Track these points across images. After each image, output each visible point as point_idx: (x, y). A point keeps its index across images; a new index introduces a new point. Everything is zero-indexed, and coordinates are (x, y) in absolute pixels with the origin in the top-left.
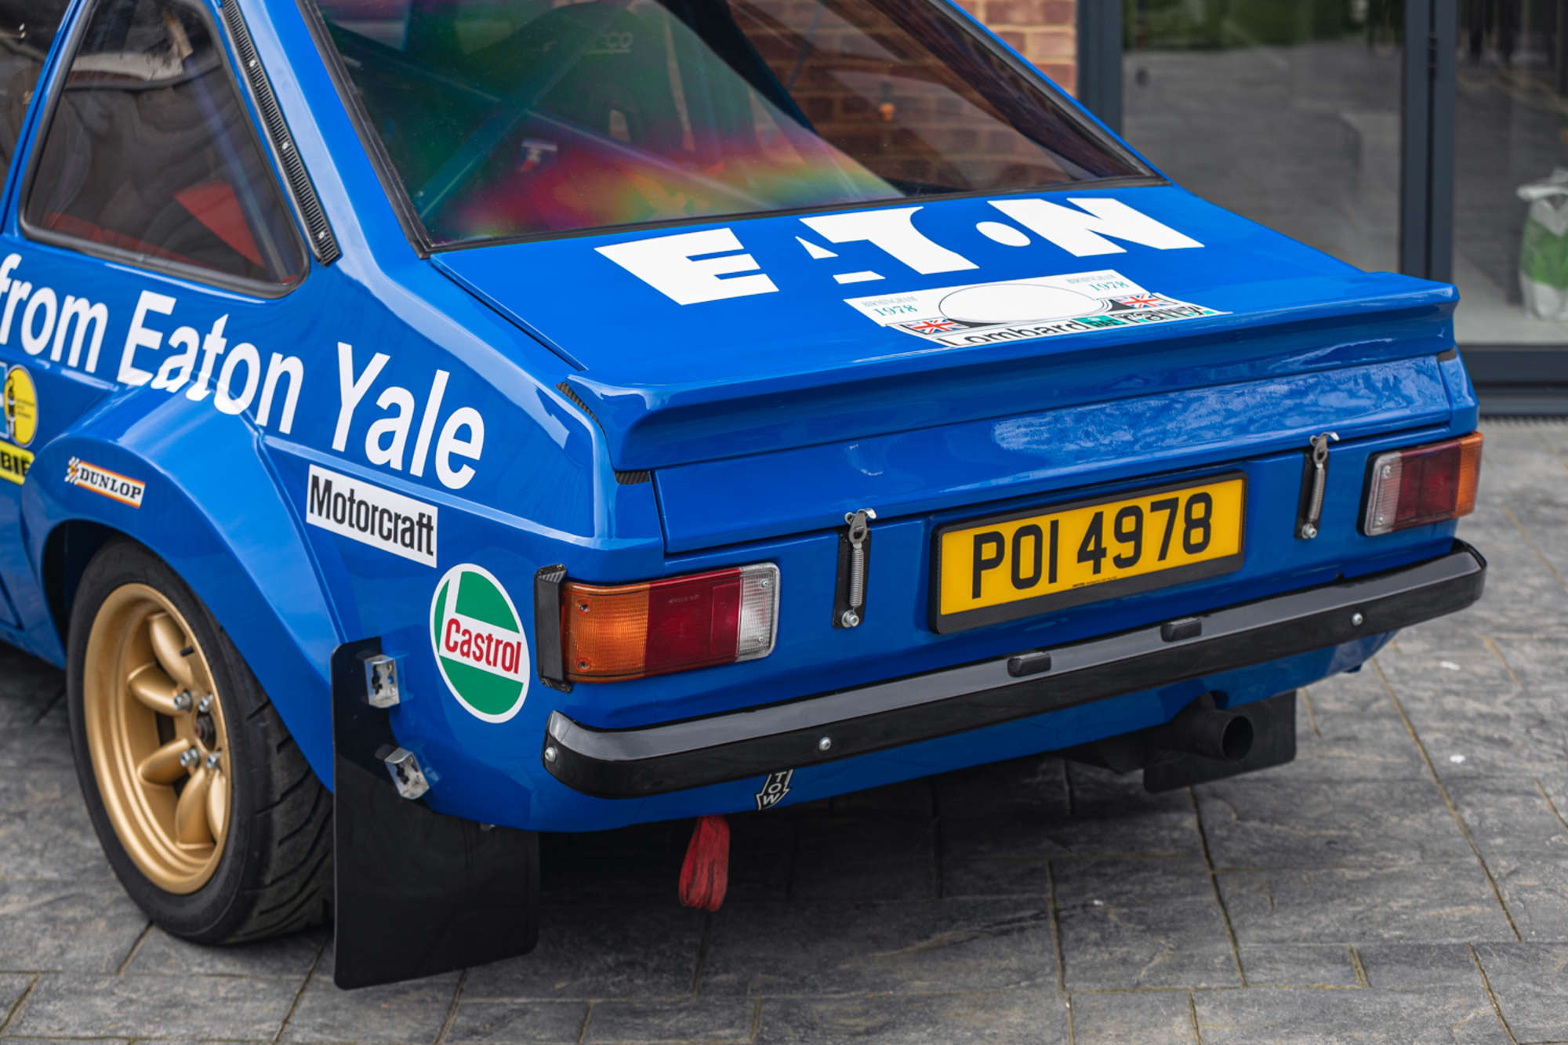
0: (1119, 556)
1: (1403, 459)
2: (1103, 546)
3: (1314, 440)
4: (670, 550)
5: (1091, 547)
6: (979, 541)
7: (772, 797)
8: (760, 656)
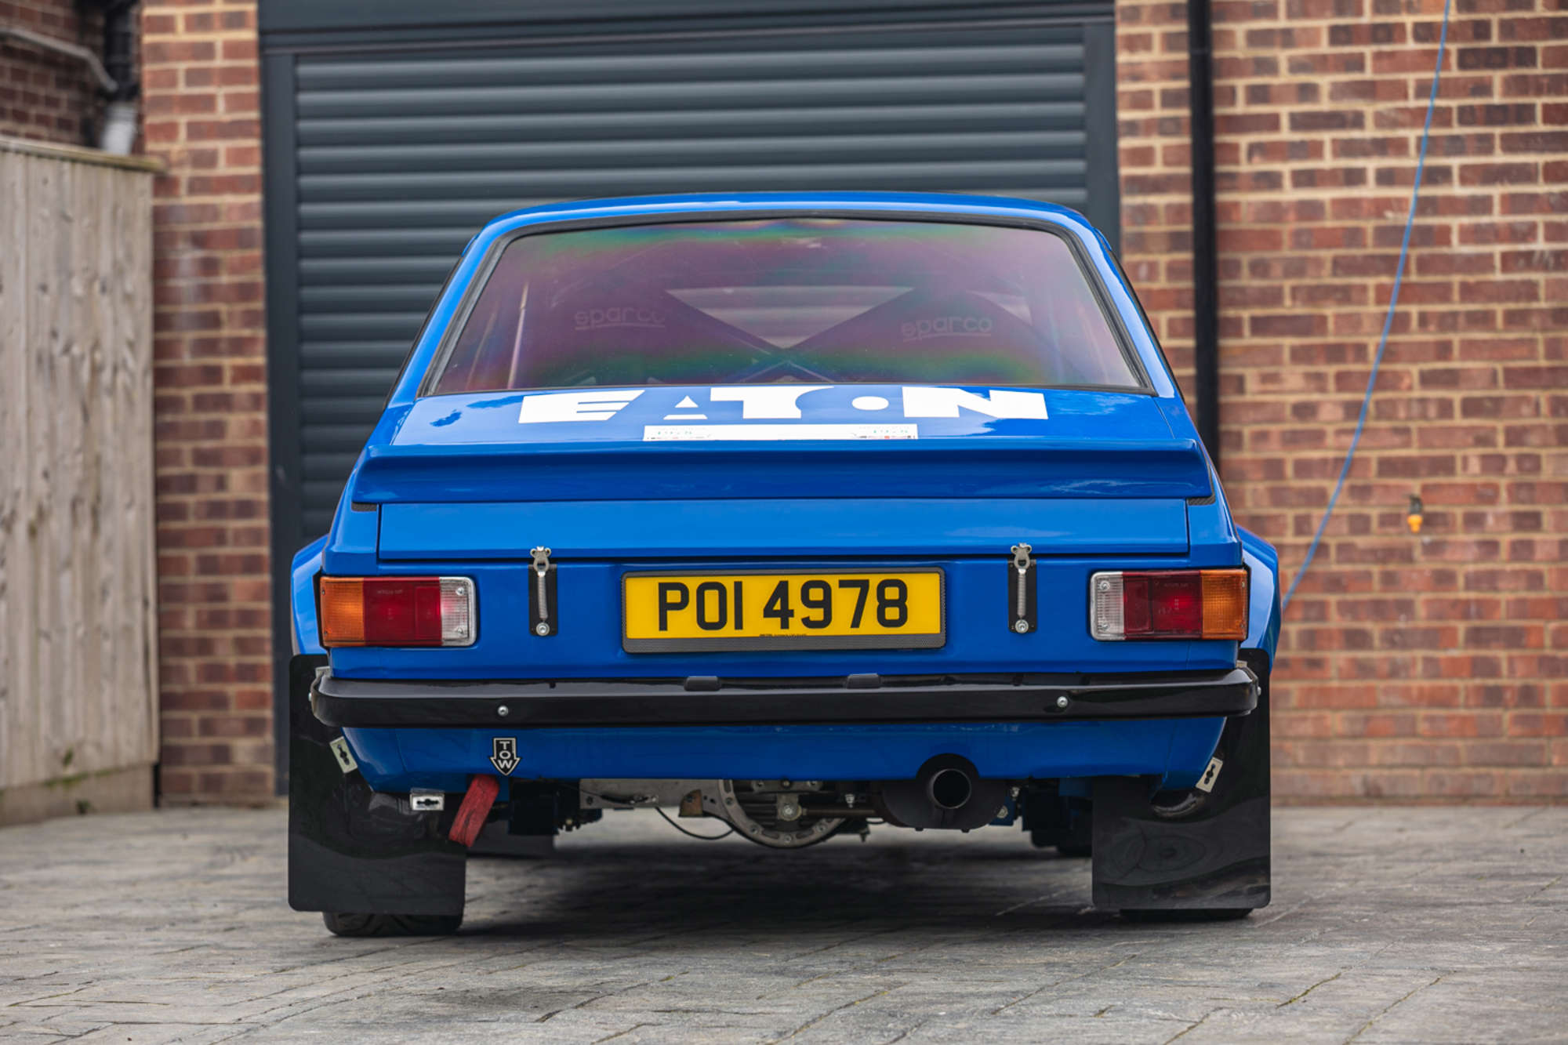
0: (808, 618)
1: (1124, 577)
2: (790, 608)
3: (1015, 549)
4: (381, 557)
5: (777, 607)
6: (663, 589)
7: (505, 762)
8: (462, 644)
